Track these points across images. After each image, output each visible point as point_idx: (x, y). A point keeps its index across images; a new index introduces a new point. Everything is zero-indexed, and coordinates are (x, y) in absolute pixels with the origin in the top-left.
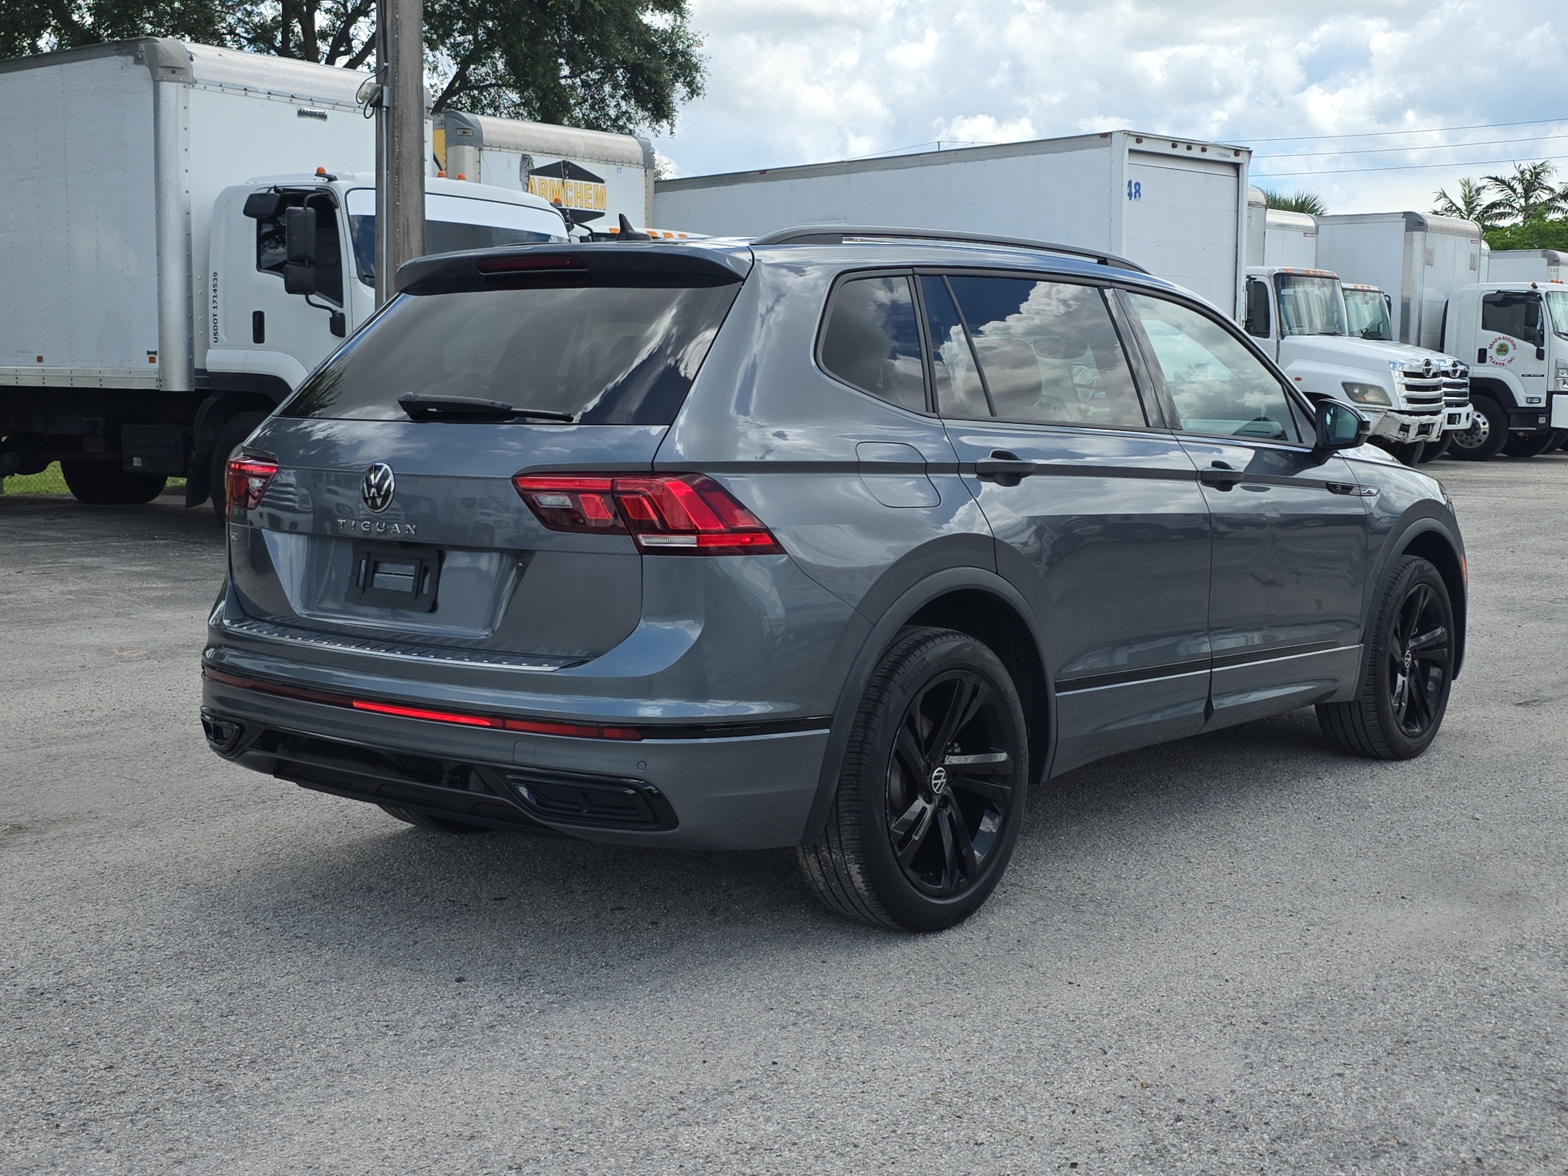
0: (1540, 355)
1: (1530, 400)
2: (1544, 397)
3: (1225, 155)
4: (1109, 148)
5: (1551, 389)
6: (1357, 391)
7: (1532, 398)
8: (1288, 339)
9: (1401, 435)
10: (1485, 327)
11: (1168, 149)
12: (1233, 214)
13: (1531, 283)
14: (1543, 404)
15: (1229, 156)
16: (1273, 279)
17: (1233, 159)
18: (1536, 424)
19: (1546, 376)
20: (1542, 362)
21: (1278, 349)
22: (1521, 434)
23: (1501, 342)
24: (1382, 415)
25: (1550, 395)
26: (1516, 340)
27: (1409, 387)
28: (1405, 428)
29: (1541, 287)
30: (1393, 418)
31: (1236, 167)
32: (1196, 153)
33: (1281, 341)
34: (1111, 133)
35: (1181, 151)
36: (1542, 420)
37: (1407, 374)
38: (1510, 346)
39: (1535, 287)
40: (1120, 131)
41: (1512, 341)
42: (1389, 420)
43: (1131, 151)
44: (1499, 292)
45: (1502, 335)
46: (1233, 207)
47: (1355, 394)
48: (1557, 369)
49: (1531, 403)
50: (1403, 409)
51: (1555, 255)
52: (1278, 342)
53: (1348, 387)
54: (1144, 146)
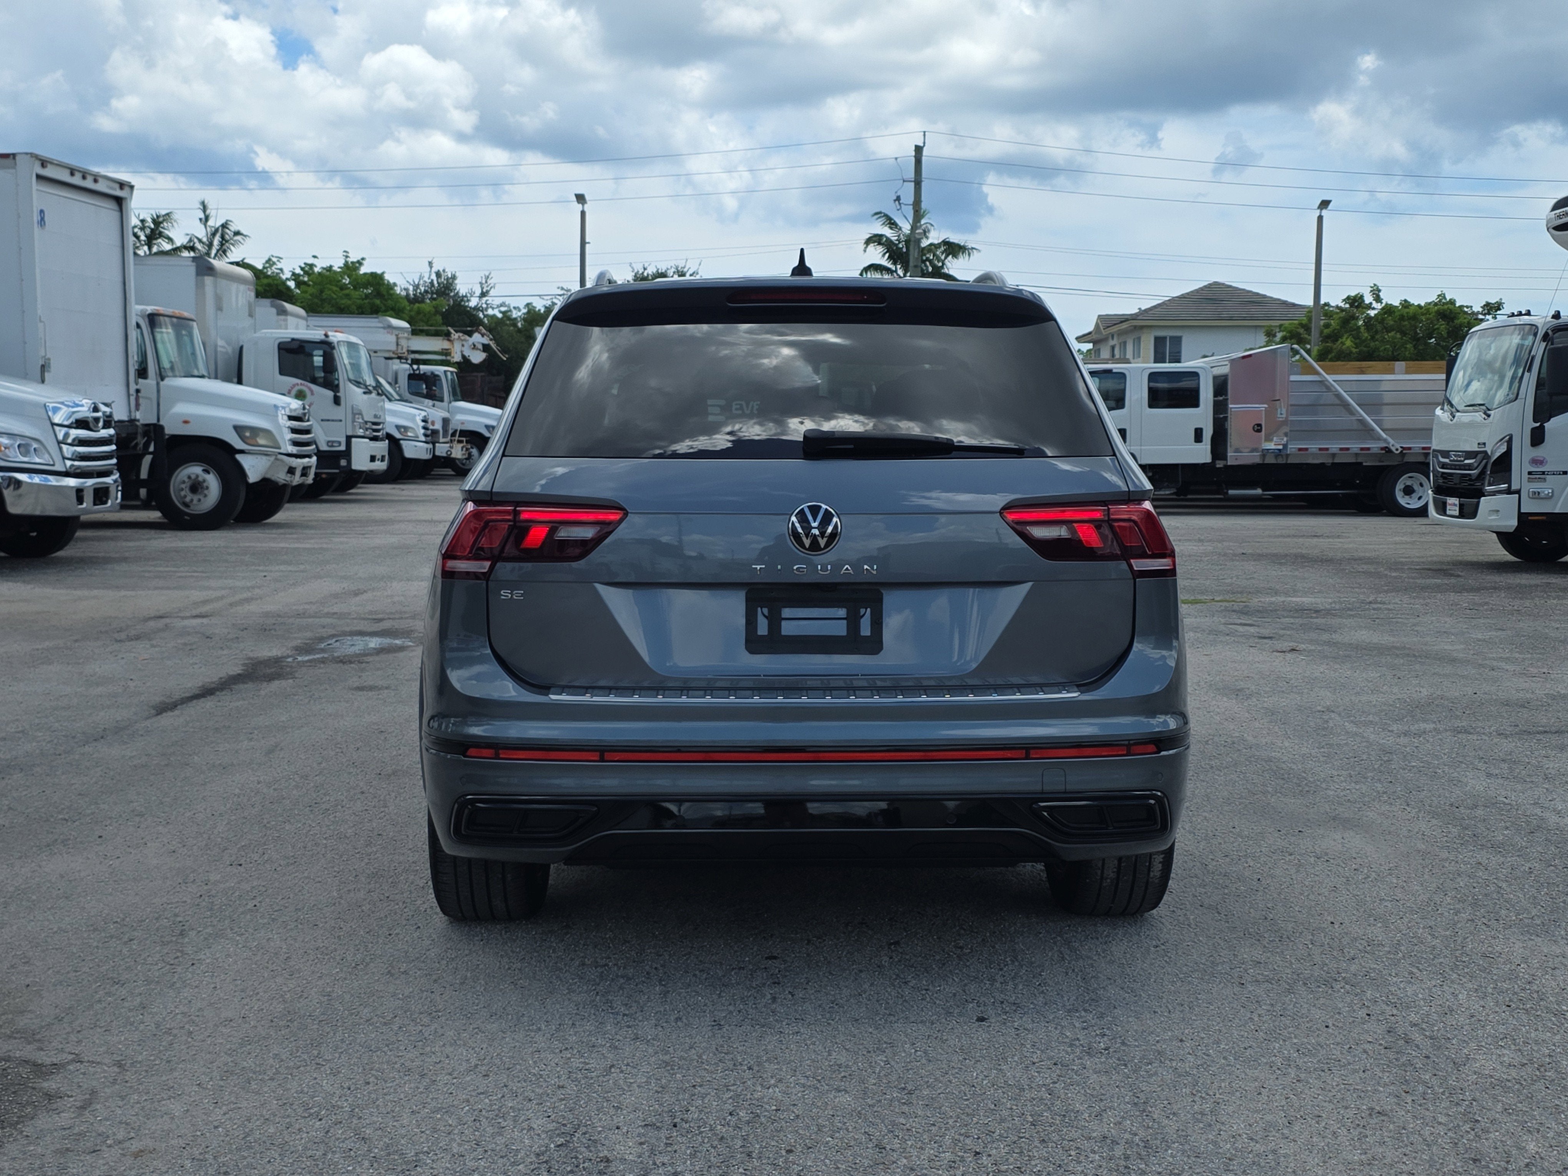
0: (337, 401)
1: (330, 443)
2: (343, 440)
3: (112, 188)
4: (13, 171)
5: (350, 433)
6: (248, 434)
7: (333, 442)
8: (168, 382)
9: (288, 478)
10: (282, 372)
11: (65, 176)
12: (118, 250)
13: (324, 332)
14: (343, 448)
15: (115, 190)
16: (147, 320)
17: (118, 193)
18: (338, 466)
19: (344, 419)
20: (338, 407)
21: (158, 391)
22: (324, 476)
23: (300, 387)
24: (272, 458)
25: (349, 439)
26: (313, 387)
27: (294, 431)
28: (291, 471)
29: (333, 336)
30: (282, 461)
31: (119, 201)
32: (89, 184)
33: (162, 383)
34: (14, 155)
35: (77, 180)
36: (343, 463)
37: (291, 418)
38: (308, 393)
39: (326, 335)
40: (27, 154)
41: (307, 386)
42: (278, 462)
43: (39, 177)
44: (293, 340)
45: (299, 381)
46: (118, 242)
47: (248, 438)
48: (354, 414)
49: (332, 446)
50: (290, 452)
51: (283, 306)
52: (158, 384)
53: (239, 429)
54: (49, 172)
